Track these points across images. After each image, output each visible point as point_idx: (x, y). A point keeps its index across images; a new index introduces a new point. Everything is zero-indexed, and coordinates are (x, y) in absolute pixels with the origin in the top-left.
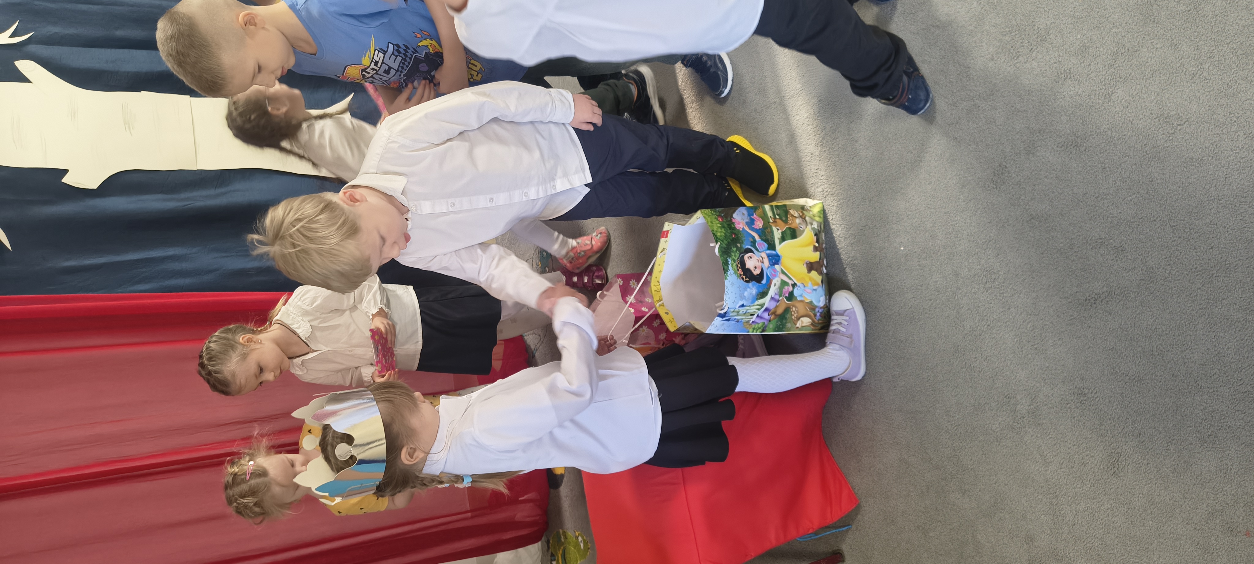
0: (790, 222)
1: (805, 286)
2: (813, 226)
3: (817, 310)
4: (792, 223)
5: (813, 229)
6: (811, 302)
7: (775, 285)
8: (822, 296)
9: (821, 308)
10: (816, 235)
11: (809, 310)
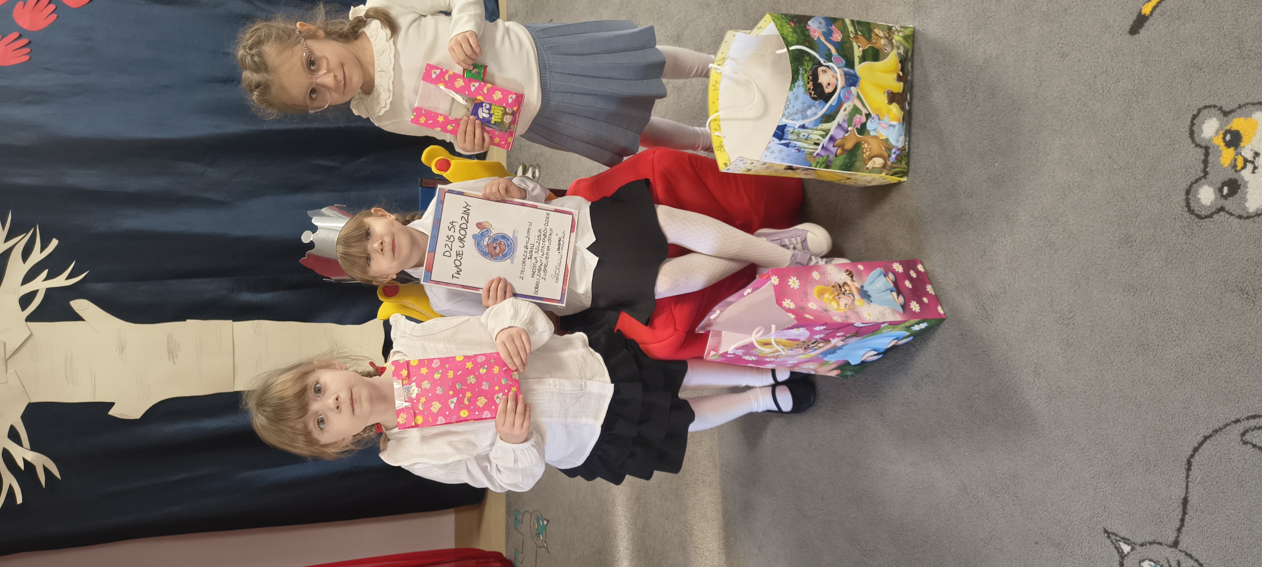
0: (874, 41)
1: (879, 119)
2: (899, 51)
3: (894, 150)
4: (876, 43)
5: (899, 54)
6: (887, 140)
7: (845, 110)
8: (901, 135)
9: (899, 149)
10: (901, 62)
11: (884, 149)
